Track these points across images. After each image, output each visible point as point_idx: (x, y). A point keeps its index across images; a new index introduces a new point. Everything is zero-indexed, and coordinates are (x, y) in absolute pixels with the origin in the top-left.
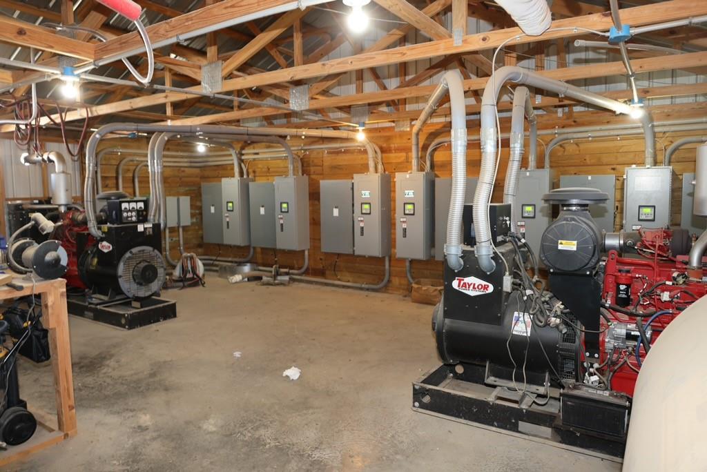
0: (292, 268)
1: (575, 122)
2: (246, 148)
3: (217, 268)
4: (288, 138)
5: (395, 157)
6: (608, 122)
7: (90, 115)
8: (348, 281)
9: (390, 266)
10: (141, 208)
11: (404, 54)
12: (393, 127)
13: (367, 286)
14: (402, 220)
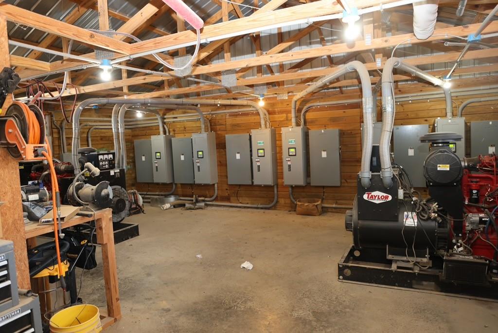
0: (206, 197)
1: (400, 91)
2: (167, 114)
3: (149, 200)
4: (199, 106)
5: (279, 117)
6: (421, 91)
7: (78, 93)
8: (248, 204)
9: (277, 191)
10: (111, 158)
11: (331, 50)
12: (276, 97)
13: (261, 206)
14: (287, 159)
